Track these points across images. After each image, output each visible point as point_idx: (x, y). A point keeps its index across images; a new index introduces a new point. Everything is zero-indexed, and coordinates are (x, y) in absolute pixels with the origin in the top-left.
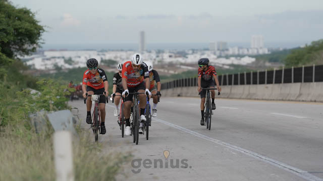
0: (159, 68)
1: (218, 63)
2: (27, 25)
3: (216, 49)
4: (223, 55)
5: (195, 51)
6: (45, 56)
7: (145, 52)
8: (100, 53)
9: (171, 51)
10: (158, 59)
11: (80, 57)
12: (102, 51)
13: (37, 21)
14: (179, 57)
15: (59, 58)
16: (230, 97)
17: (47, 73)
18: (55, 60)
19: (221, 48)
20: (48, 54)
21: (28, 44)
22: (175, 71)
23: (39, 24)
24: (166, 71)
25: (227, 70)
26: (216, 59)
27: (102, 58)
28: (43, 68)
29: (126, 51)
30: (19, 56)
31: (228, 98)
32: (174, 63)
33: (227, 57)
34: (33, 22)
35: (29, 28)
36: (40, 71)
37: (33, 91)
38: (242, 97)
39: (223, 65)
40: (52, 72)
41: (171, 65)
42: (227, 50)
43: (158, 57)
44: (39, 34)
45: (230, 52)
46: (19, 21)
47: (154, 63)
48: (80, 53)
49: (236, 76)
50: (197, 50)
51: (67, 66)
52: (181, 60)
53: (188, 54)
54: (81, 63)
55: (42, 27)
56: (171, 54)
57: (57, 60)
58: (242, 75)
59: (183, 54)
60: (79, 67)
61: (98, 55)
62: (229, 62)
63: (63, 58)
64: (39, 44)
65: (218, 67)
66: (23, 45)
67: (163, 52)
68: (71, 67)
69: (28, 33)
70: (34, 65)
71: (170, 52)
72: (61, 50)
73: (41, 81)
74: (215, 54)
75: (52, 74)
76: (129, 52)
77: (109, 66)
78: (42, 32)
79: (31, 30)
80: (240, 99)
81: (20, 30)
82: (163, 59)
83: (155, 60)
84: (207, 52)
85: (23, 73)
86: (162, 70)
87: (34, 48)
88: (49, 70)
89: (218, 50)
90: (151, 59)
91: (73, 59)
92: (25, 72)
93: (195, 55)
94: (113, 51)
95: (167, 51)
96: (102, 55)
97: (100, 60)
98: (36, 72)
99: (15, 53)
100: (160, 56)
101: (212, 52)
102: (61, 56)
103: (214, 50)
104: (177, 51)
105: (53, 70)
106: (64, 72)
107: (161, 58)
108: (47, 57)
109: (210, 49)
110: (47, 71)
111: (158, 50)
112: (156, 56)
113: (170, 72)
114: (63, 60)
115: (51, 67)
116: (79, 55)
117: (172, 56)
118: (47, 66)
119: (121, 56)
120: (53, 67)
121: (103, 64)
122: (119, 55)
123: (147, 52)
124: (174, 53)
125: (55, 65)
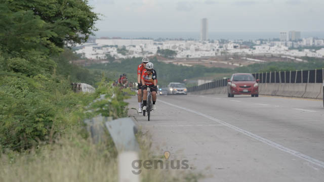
0: (222, 60)
1: (289, 55)
2: (80, 13)
3: (288, 39)
4: (295, 46)
5: (264, 42)
6: (97, 44)
7: (207, 42)
8: (158, 43)
9: (236, 41)
10: (221, 50)
11: (134, 46)
12: (158, 40)
13: (90, 8)
14: (245, 48)
15: (112, 46)
16: (305, 96)
17: (98, 63)
18: (107, 49)
19: (293, 39)
20: (100, 42)
22: (240, 64)
23: (92, 11)
24: (230, 64)
25: (300, 63)
26: (287, 51)
27: (158, 48)
28: (94, 57)
29: (186, 41)
30: (69, 45)
31: (302, 97)
32: (240, 54)
33: (300, 49)
34: (86, 9)
35: (82, 16)
36: (93, 60)
37: (83, 85)
38: (319, 97)
39: (296, 57)
40: (104, 62)
41: (236, 57)
42: (301, 40)
43: (221, 47)
44: (92, 23)
45: (304, 43)
47: (216, 54)
48: (134, 42)
50: (266, 40)
51: (120, 56)
52: (247, 51)
53: (256, 45)
54: (136, 53)
55: (95, 14)
56: (235, 45)
57: (110, 49)
59: (251, 45)
60: (134, 57)
61: (155, 44)
62: (302, 54)
63: (116, 46)
65: (289, 59)
67: (227, 42)
68: (124, 57)
70: (84, 54)
71: (235, 43)
72: (114, 38)
73: (92, 71)
74: (286, 45)
75: (105, 64)
76: (189, 42)
77: (166, 57)
78: (96, 20)
80: (317, 98)
82: (228, 50)
83: (218, 50)
84: (277, 43)
85: (72, 63)
86: (226, 63)
88: (101, 60)
89: (290, 40)
90: (214, 50)
91: (127, 48)
92: (75, 62)
93: (263, 46)
94: (170, 40)
95: (232, 42)
96: (159, 44)
97: (156, 50)
98: (87, 62)
99: (66, 42)
100: (224, 47)
101: (283, 42)
102: (114, 45)
103: (286, 40)
104: (243, 41)
105: (105, 60)
106: (117, 63)
107: (225, 49)
108: (99, 45)
109: (281, 40)
110: (98, 61)
111: (221, 40)
112: (219, 46)
113: (234, 64)
114: (116, 49)
115: (102, 56)
116: (133, 44)
117: (238, 46)
118: (99, 56)
119: (180, 45)
120: (105, 57)
121: (159, 54)
122: (177, 45)
123: (209, 42)
124: (239, 43)
125: (107, 55)
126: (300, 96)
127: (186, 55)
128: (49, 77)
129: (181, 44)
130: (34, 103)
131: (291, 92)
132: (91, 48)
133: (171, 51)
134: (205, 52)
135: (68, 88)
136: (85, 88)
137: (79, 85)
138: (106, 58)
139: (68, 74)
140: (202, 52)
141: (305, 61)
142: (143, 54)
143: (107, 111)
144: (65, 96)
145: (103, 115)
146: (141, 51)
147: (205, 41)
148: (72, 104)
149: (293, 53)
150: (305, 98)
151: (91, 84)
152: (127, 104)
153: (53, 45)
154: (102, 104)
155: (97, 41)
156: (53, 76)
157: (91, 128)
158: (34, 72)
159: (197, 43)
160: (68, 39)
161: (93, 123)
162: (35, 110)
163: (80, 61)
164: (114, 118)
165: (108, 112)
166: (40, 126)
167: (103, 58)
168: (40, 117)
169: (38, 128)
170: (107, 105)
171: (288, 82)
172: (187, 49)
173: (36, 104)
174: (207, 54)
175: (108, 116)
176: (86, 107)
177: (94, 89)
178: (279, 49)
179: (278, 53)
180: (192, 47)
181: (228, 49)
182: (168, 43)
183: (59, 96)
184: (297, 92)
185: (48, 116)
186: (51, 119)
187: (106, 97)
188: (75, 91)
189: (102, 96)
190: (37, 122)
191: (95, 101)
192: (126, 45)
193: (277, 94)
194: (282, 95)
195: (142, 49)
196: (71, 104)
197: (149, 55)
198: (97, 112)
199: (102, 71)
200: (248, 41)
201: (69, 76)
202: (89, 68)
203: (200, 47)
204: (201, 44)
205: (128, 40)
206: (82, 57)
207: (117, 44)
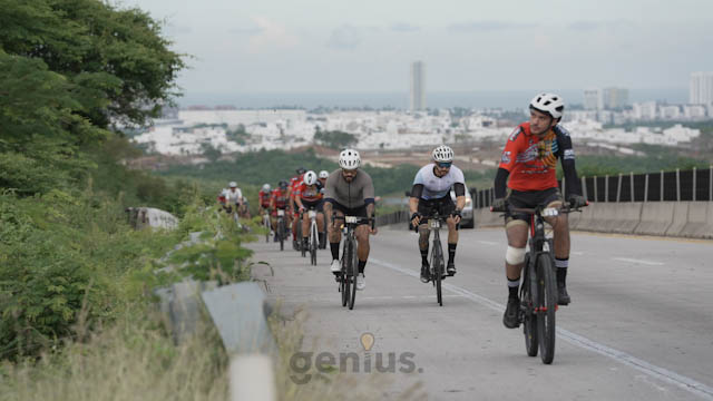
1: (603, 142)
2: (140, 52)
3: (601, 106)
4: (618, 121)
6: (181, 122)
7: (424, 114)
8: (315, 116)
9: (489, 111)
10: (454, 131)
11: (264, 125)
12: (317, 111)
13: (165, 42)
14: (509, 126)
15: (214, 126)
16: (639, 230)
17: (184, 163)
18: (205, 133)
19: (612, 105)
20: (188, 117)
21: (142, 97)
23: (169, 48)
24: (476, 161)
25: (628, 159)
26: (599, 130)
27: (317, 128)
28: (175, 151)
29: (378, 111)
30: (119, 125)
31: (633, 233)
32: (496, 139)
33: (628, 126)
34: (157, 45)
35: (144, 57)
36: (173, 158)
37: (153, 213)
38: (669, 232)
39: (619, 145)
40: (196, 161)
41: (488, 145)
42: (629, 108)
43: (454, 125)
44: (170, 73)
45: (637, 114)
46: (122, 42)
47: (444, 140)
48: (265, 115)
49: (655, 178)
51: (234, 147)
54: (268, 139)
55: (177, 56)
56: (486, 119)
57: (211, 133)
58: (670, 177)
59: (520, 119)
60: (263, 150)
61: (309, 119)
62: (633, 138)
63: (224, 126)
64: (170, 96)
65: (604, 149)
66: (130, 99)
67: (469, 113)
68: (242, 149)
69: (143, 72)
70: (153, 143)
71: (485, 114)
72: (219, 108)
73: (170, 182)
74: (597, 118)
75: (199, 165)
76: (383, 114)
77: (334, 148)
78: (178, 69)
79: (152, 64)
80: (665, 235)
81: (124, 65)
82: (469, 131)
83: (448, 131)
84: (577, 113)
85: (128, 164)
86: (466, 159)
87: (158, 108)
88: (190, 156)
89: (606, 108)
90: (439, 131)
91: (248, 130)
92: (133, 161)
94: (343, 110)
95: (479, 112)
96: (319, 119)
97: (313, 132)
98: (160, 160)
99: (112, 119)
100: (462, 125)
101: (590, 113)
102: (219, 122)
103: (596, 108)
104: (504, 111)
105: (199, 156)
106: (226, 162)
107: (463, 128)
108: (186, 124)
109: (586, 107)
110: (184, 158)
111: (455, 109)
112: (450, 122)
113: (484, 162)
114: (223, 132)
115: (193, 148)
116: (261, 121)
117: (491, 123)
118: (186, 147)
119: (365, 122)
120: (199, 150)
121: (319, 142)
122: (359, 121)
123: (429, 114)
124: (496, 116)
125: (204, 145)
126: (628, 230)
127: (380, 142)
128: (76, 195)
129: (367, 118)
130: (44, 254)
131: (609, 222)
132: (168, 130)
133: (345, 134)
134: (418, 137)
135: (118, 219)
136: (158, 218)
137: (144, 213)
138: (201, 152)
139: (119, 188)
140: (413, 136)
141: (640, 154)
142: (284, 143)
143: (206, 268)
144: (112, 237)
145: (195, 278)
146: (278, 135)
147: (421, 113)
148: (127, 255)
149: (612, 137)
150: (640, 234)
151: (170, 211)
152: (249, 253)
153: (87, 124)
154: (193, 253)
155: (182, 115)
156: (87, 194)
157: (171, 305)
158: (43, 185)
159: (403, 117)
160: (117, 112)
161: (175, 296)
162: (46, 268)
163: (145, 159)
164: (221, 284)
165: (208, 270)
166: (58, 303)
167: (196, 152)
168: (58, 283)
169: (54, 308)
170: (204, 255)
171: (601, 199)
172: (381, 129)
173: (48, 254)
174: (424, 141)
175: (208, 279)
176: (159, 261)
177: (177, 220)
178: (581, 128)
179: (581, 136)
180: (392, 126)
181: (470, 128)
182: (338, 118)
183: (99, 238)
184: (623, 222)
185: (76, 281)
186: (81, 287)
187: (203, 237)
188: (134, 225)
189: (195, 236)
190: (51, 295)
191: (180, 247)
192: (246, 123)
193: (579, 227)
194: (590, 228)
195: (282, 132)
196: (125, 253)
197: (297, 145)
198: (182, 270)
199: (195, 182)
200: (514, 111)
201: (121, 193)
202: (164, 174)
203: (409, 126)
204: (411, 118)
205: (250, 112)
206: (148, 151)
207: (225, 121)
